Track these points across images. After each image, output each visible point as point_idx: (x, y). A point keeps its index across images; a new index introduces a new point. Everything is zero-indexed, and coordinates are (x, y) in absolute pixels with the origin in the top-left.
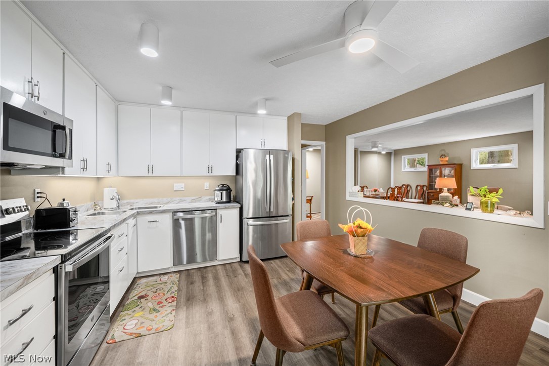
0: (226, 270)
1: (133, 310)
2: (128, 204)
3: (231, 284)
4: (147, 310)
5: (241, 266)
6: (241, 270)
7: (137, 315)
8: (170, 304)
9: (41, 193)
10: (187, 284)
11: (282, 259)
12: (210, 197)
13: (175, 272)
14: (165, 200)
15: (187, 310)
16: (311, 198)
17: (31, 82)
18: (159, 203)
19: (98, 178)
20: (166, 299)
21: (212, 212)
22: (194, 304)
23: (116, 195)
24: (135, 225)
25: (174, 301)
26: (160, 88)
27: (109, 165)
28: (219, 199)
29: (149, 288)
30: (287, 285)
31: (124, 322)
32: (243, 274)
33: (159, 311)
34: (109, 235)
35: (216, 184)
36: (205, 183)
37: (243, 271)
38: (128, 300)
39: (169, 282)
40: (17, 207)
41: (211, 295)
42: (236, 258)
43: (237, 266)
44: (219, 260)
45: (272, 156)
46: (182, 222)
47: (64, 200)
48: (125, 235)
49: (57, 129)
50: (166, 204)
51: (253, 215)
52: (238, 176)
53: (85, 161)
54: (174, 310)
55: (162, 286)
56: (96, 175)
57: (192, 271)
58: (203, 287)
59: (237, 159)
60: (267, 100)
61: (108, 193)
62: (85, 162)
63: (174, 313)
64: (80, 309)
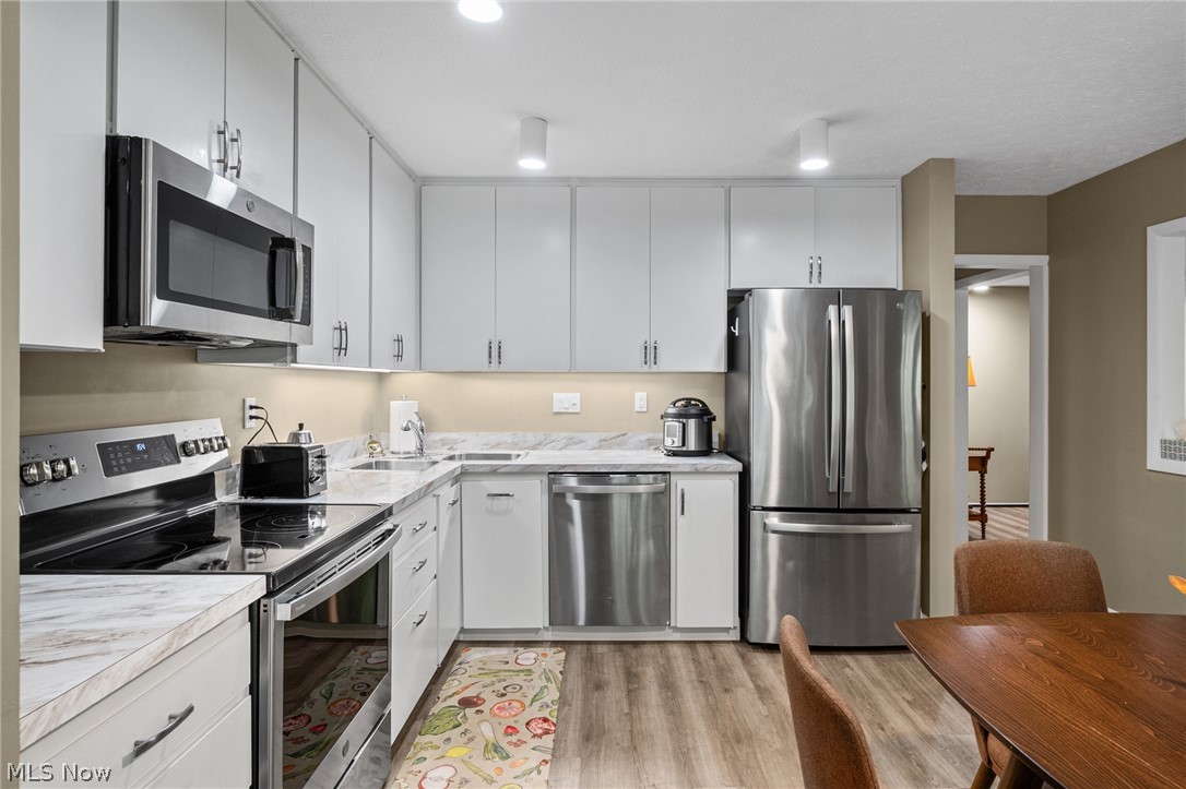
0: (696, 661)
1: (446, 735)
2: (444, 445)
3: (713, 712)
4: (479, 744)
5: (742, 657)
6: (745, 673)
7: (456, 752)
8: (537, 742)
9: (256, 407)
10: (585, 688)
11: (887, 657)
12: (650, 435)
13: (555, 643)
14: (531, 438)
15: (582, 771)
16: (983, 454)
17: (223, 133)
18: (515, 445)
19: (380, 374)
20: (528, 724)
21: (655, 479)
22: (602, 755)
23: (415, 419)
24: (455, 502)
25: (547, 732)
26: (516, 125)
27: (399, 341)
28: (678, 442)
29: (488, 680)
30: (908, 756)
31: (422, 766)
32: (752, 686)
33: (508, 757)
34: (388, 526)
35: (665, 397)
36: (637, 394)
37: (751, 675)
38: (435, 703)
39: (537, 670)
40: (203, 440)
41: (652, 737)
42: (727, 630)
43: (730, 654)
44: (676, 629)
45: (847, 311)
46: (576, 505)
47: (301, 426)
48: (430, 527)
49: (278, 247)
50: (534, 448)
51: (780, 501)
52: (734, 376)
53: (342, 329)
54: (546, 762)
55: (519, 679)
56: (370, 366)
57: (600, 649)
58: (631, 704)
59: (731, 322)
60: (830, 122)
61: (401, 411)
62: (344, 332)
63: (545, 769)
64: (333, 704)
